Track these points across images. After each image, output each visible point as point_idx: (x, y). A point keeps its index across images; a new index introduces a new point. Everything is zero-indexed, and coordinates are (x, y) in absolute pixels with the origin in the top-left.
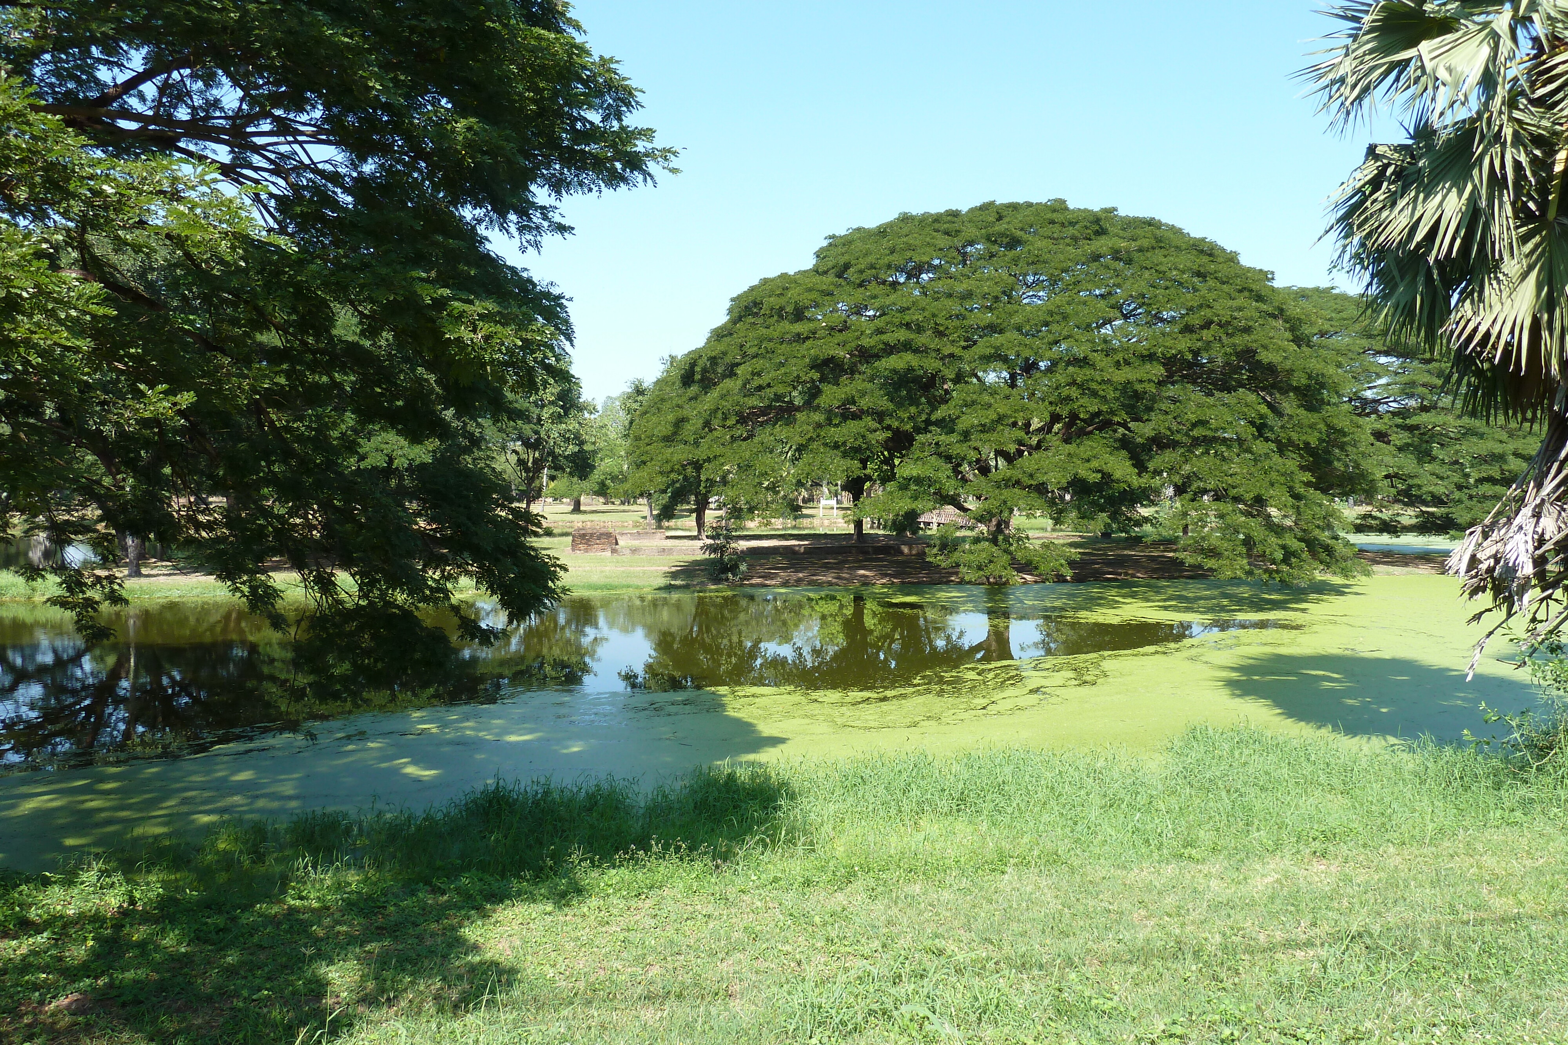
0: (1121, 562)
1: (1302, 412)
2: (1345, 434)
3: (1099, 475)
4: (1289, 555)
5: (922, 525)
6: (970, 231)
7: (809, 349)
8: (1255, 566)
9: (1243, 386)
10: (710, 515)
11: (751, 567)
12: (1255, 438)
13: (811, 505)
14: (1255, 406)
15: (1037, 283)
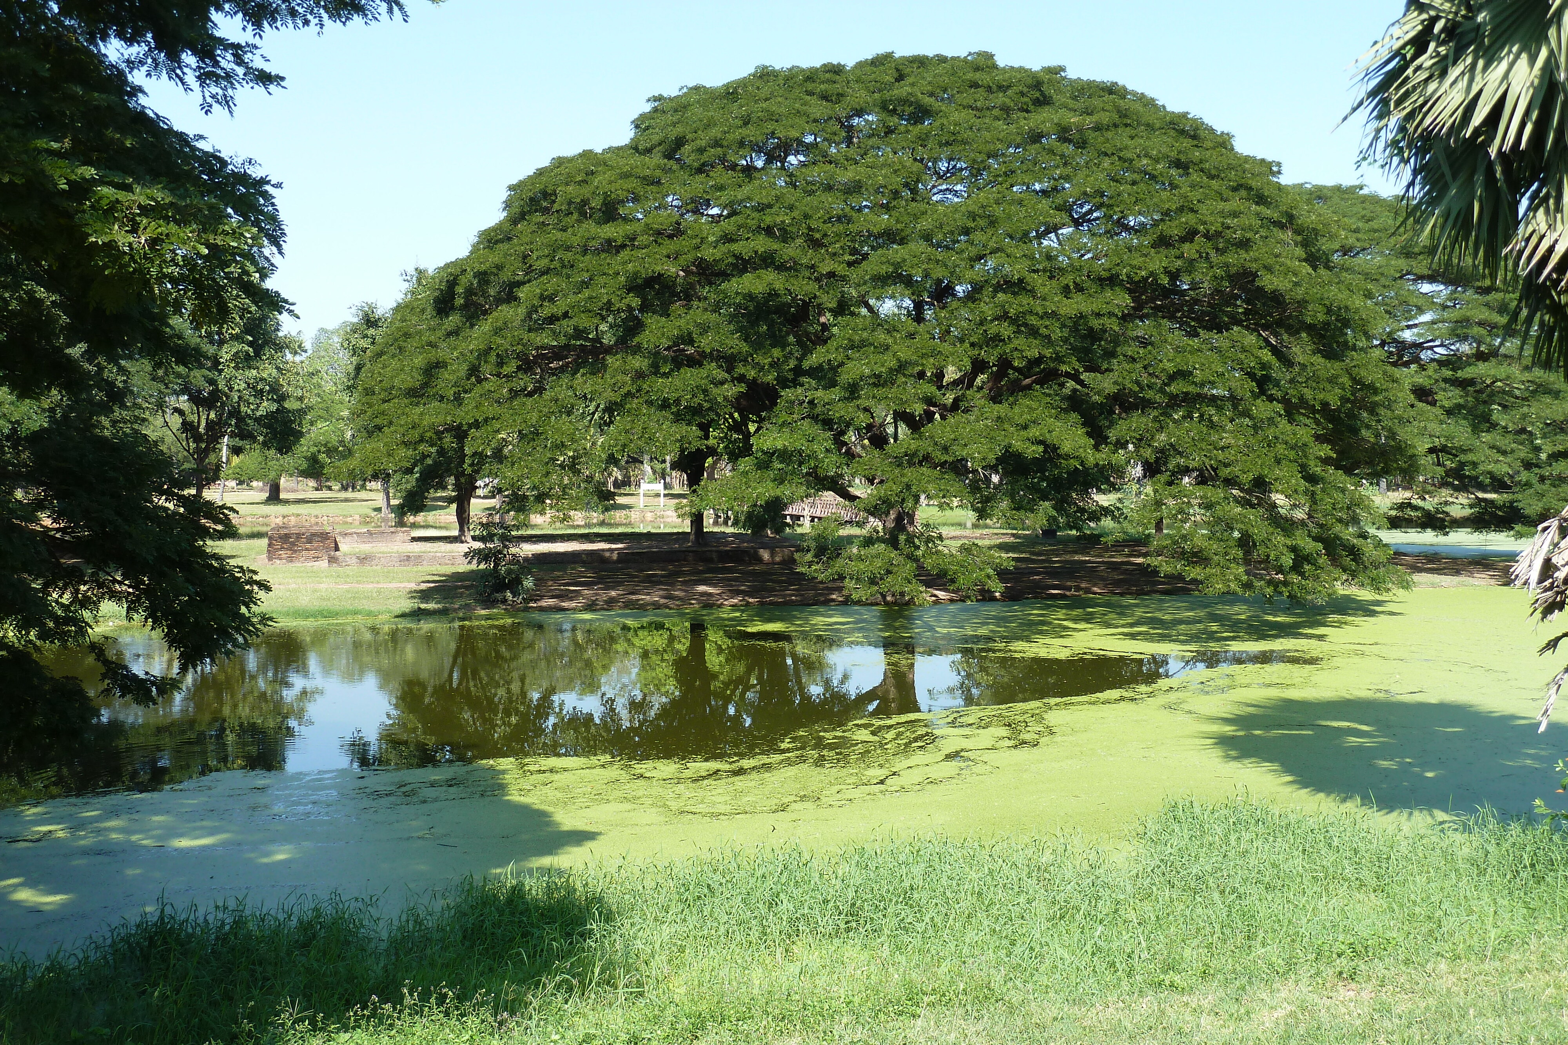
0: (1071, 571)
1: (1318, 359)
2: (1376, 392)
3: (1041, 448)
4: (1301, 559)
5: (788, 520)
6: (859, 96)
7: (625, 263)
8: (1255, 575)
9: (1239, 323)
10: (477, 506)
11: (539, 582)
12: (1255, 396)
13: (627, 490)
14: (1255, 351)
15: (953, 172)
